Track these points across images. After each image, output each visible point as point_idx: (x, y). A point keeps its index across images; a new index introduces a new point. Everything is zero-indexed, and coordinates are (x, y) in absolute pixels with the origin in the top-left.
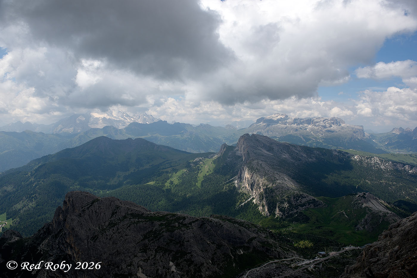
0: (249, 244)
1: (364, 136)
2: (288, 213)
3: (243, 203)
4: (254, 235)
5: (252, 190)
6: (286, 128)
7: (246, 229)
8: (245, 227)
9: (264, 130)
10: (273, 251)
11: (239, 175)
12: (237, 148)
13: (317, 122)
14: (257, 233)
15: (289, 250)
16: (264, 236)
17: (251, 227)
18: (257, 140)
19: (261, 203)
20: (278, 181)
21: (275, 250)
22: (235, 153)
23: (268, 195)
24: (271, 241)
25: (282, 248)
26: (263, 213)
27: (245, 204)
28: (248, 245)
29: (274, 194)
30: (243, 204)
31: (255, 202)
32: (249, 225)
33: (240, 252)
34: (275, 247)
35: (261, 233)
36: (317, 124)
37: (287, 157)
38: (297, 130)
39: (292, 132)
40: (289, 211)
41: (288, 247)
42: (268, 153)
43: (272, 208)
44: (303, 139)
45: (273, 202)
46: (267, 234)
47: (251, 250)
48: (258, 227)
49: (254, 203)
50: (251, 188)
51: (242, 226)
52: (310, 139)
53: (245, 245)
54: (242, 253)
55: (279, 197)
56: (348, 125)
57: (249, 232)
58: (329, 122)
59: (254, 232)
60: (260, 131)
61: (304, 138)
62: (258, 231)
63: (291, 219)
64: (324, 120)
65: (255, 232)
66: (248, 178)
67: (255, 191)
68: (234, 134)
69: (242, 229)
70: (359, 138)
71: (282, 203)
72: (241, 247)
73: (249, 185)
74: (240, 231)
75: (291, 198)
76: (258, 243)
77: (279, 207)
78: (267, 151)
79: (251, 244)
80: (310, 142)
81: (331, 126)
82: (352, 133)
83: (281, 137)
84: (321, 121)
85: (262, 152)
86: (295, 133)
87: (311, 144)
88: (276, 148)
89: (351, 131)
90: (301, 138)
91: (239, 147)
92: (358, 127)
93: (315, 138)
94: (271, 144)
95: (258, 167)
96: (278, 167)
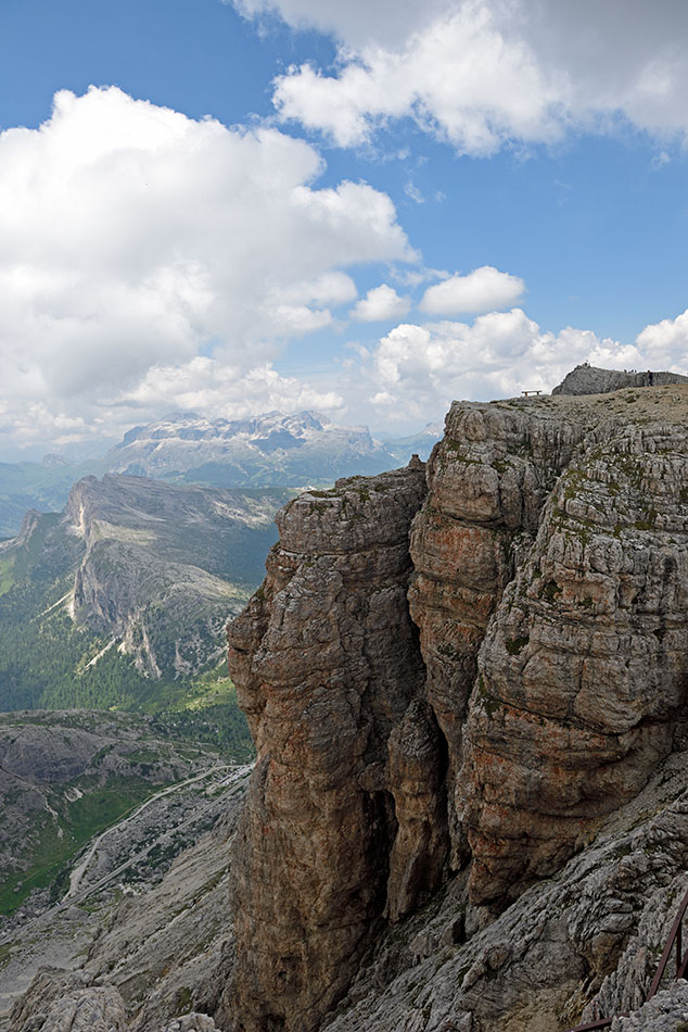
0: (95, 767)
1: (371, 447)
2: (203, 661)
3: (95, 659)
4: (109, 741)
5: (113, 619)
6: (199, 448)
7: (87, 731)
8: (81, 727)
9: (145, 458)
10: (159, 768)
11: (75, 587)
12: (68, 518)
13: (270, 427)
14: (116, 733)
15: (200, 753)
16: (134, 736)
17: (99, 724)
18: (120, 488)
19: (139, 649)
20: (174, 587)
21: (165, 765)
22: (64, 530)
23: (151, 625)
24: (153, 744)
25: (183, 753)
26: (145, 674)
27: (98, 661)
28: (95, 771)
29: (167, 621)
30: (93, 662)
31: (123, 650)
32: (91, 720)
33: (75, 795)
34: (164, 756)
35: (126, 730)
36: (270, 431)
37: (200, 520)
38: (225, 450)
39: (214, 457)
40: (206, 654)
41: (199, 748)
42: (150, 517)
43: (165, 655)
44: (241, 469)
45: (167, 641)
46: (143, 729)
47: (103, 782)
48: (120, 718)
49: (120, 652)
50: (111, 616)
51: (74, 725)
52: (258, 469)
53: (87, 772)
54: (80, 795)
55: (179, 626)
56: (337, 426)
57: (93, 738)
58: (296, 423)
59: (107, 733)
60: (135, 461)
61: (244, 466)
62: (119, 728)
63: (213, 672)
64: (284, 421)
65: (110, 733)
66: (99, 592)
67: (121, 622)
68: (67, 478)
69: (72, 733)
70: (363, 453)
71: (187, 638)
72: (73, 784)
73: (103, 609)
74: (67, 740)
75: (206, 623)
76: (121, 760)
77: (180, 651)
78: (150, 513)
79: (101, 766)
80: (259, 475)
81: (300, 433)
82: (346, 443)
83: (189, 471)
84: (277, 422)
85: (135, 519)
86: (222, 456)
87: (261, 479)
88: (169, 503)
89: (343, 438)
90: (237, 469)
91: (72, 514)
92: (359, 430)
93: (270, 464)
94: (157, 493)
95: (123, 559)
96: (178, 550)
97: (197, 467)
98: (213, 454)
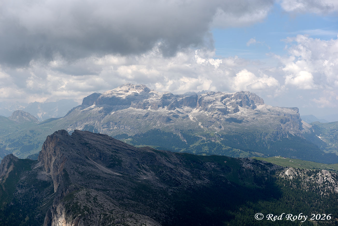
1: (301, 128)
6: (146, 116)
9: (99, 121)
12: (39, 165)
13: (210, 102)
18: (86, 143)
22: (35, 175)
36: (210, 106)
38: (168, 119)
39: (159, 125)
42: (109, 171)
44: (182, 138)
52: (197, 139)
56: (269, 107)
58: (233, 101)
61: (184, 135)
64: (223, 98)
70: (292, 133)
78: (109, 167)
80: (197, 144)
81: (237, 110)
82: (277, 122)
83: (136, 135)
84: (217, 99)
85: (97, 170)
86: (166, 125)
87: (199, 148)
88: (126, 160)
89: (276, 118)
90: (178, 137)
91: (43, 162)
92: (290, 111)
93: (207, 136)
94: (116, 151)
95: (89, 204)
96: (133, 202)
97: (144, 133)
98: (158, 122)
